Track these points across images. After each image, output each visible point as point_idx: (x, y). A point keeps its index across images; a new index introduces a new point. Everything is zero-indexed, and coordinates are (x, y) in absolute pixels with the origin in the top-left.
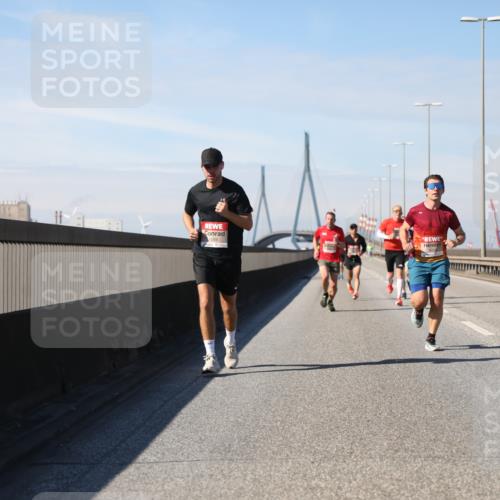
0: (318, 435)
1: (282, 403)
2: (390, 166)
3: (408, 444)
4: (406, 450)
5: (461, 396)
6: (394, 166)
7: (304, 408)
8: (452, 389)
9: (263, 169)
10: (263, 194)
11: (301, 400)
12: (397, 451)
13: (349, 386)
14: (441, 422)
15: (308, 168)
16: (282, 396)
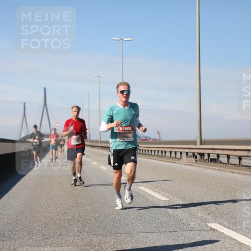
0: (46, 227)
1: (30, 212)
2: (83, 104)
3: (86, 229)
4: (85, 232)
5: (111, 207)
6: (84, 103)
7: (40, 215)
8: (107, 203)
9: (24, 104)
10: (24, 116)
11: (39, 211)
12: (81, 233)
13: (61, 204)
14: (102, 219)
15: (45, 104)
16: (30, 209)
